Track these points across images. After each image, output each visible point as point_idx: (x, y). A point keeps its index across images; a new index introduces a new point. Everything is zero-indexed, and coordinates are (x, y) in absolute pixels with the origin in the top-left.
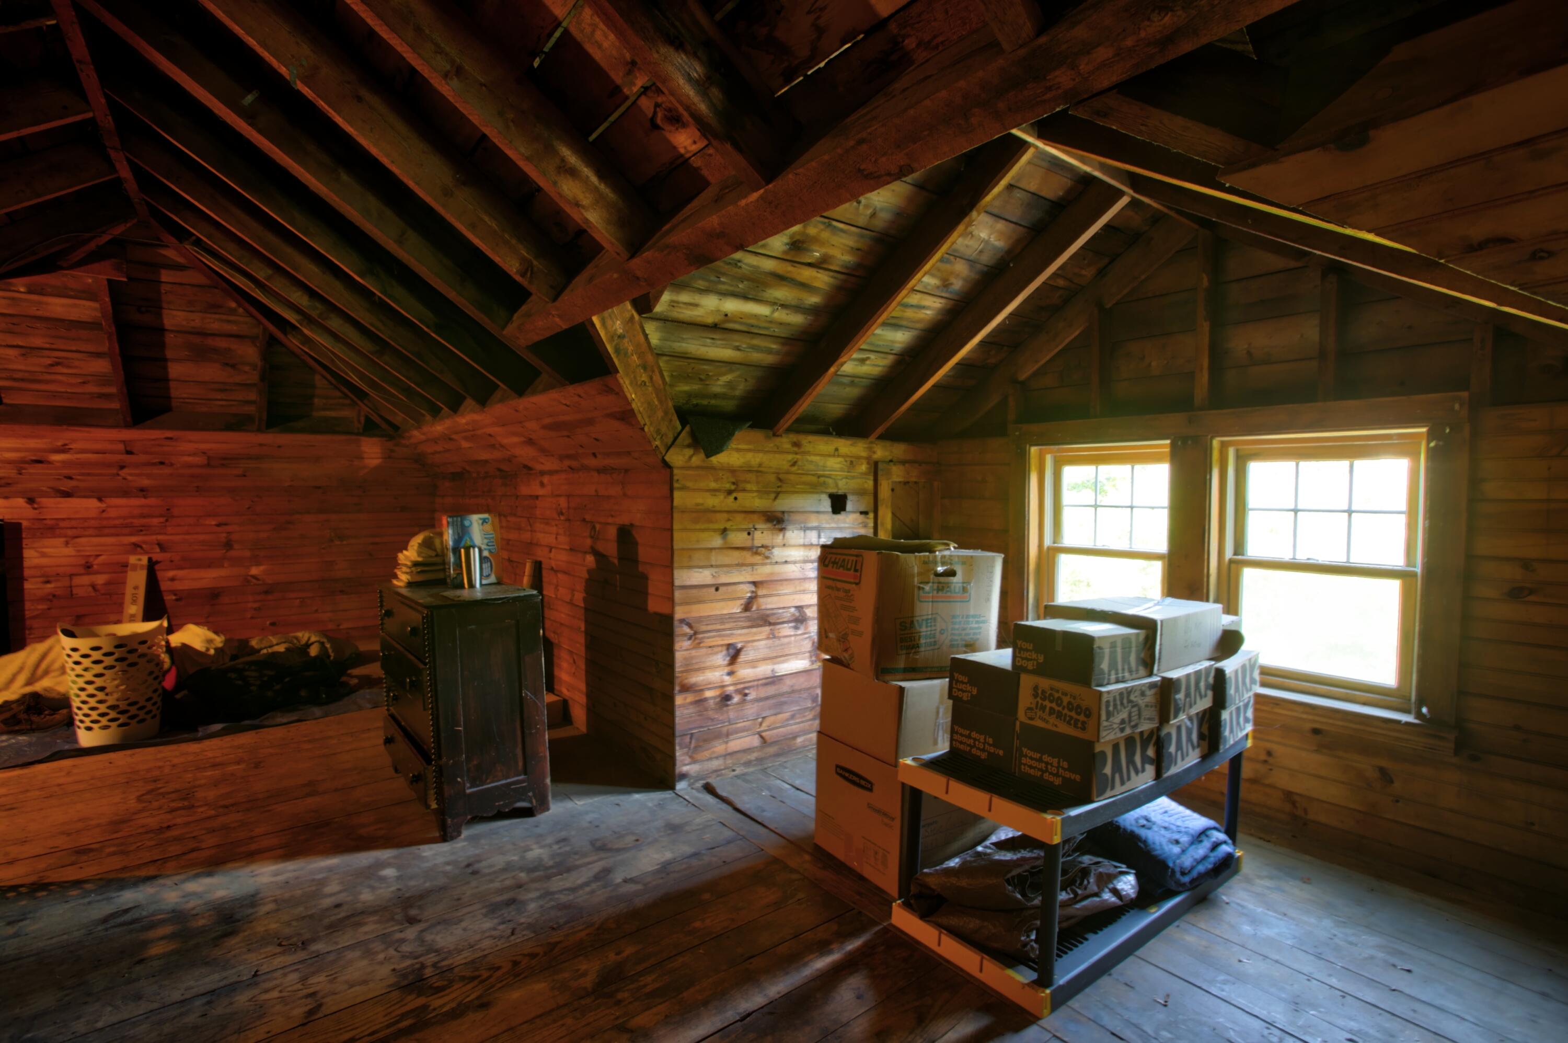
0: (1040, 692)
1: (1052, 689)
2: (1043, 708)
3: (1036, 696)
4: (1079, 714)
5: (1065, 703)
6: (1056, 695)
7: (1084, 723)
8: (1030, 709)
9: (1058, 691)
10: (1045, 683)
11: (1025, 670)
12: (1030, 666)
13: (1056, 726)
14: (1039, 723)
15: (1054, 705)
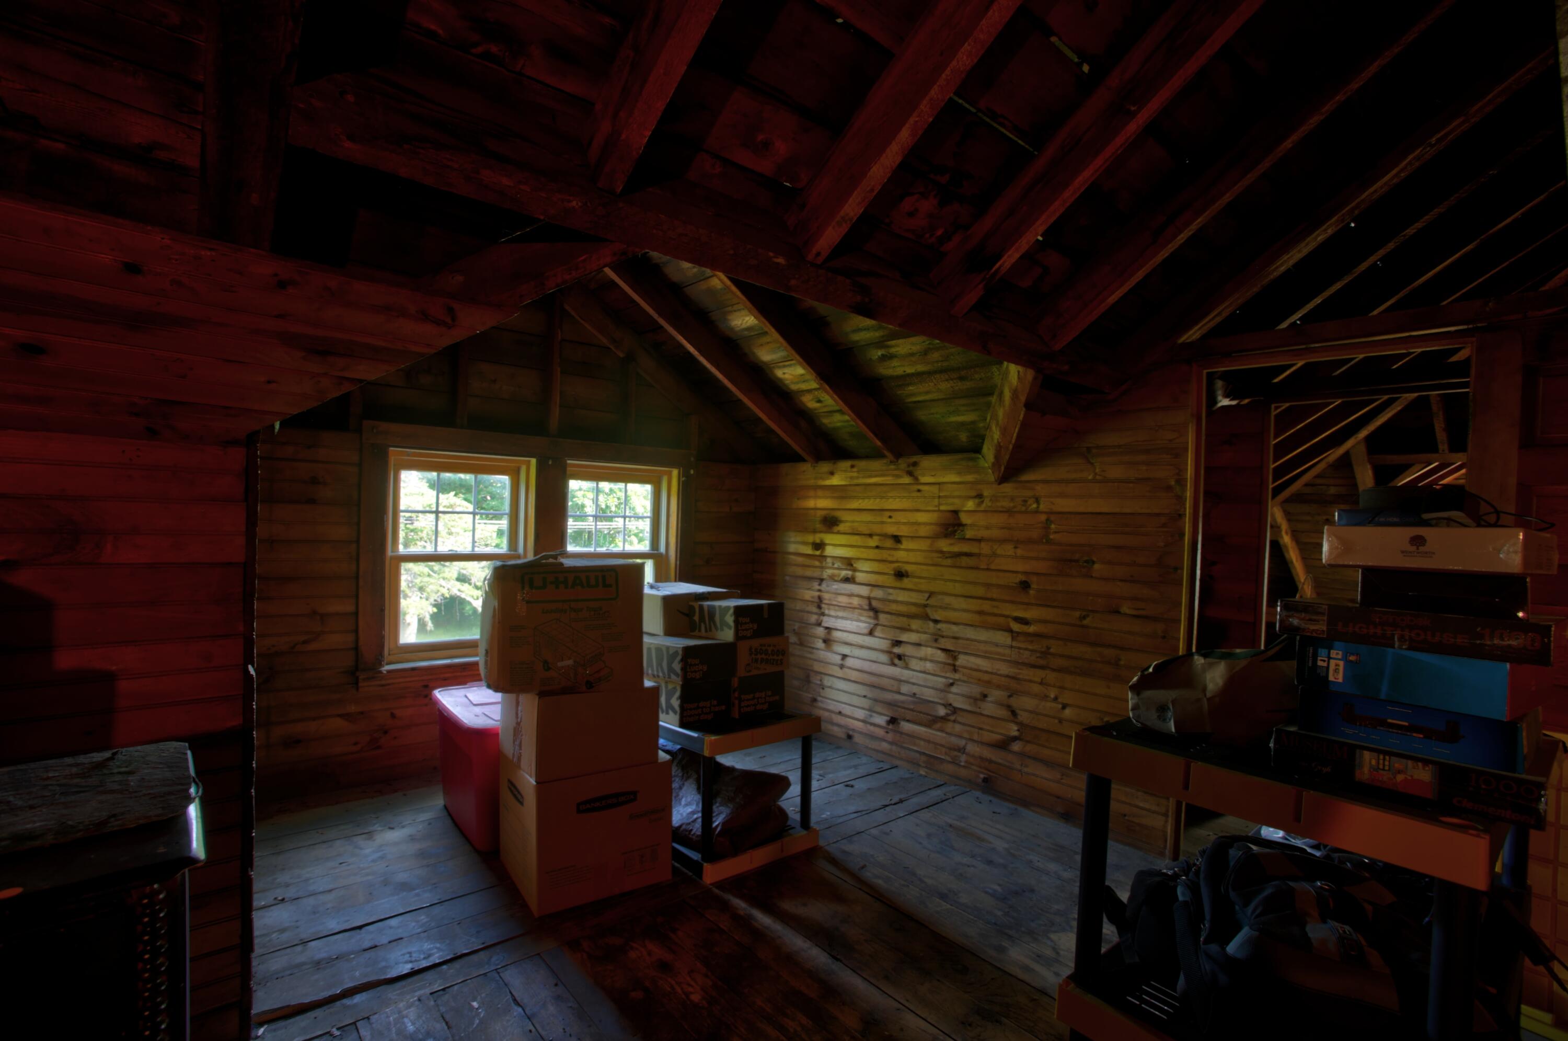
0: (753, 650)
1: (761, 645)
2: (756, 661)
3: (751, 654)
4: (778, 656)
5: (770, 652)
6: (764, 648)
7: (782, 660)
8: (748, 665)
9: (765, 646)
10: (755, 643)
11: (745, 638)
12: (749, 633)
13: (765, 669)
14: (755, 672)
15: (763, 656)
